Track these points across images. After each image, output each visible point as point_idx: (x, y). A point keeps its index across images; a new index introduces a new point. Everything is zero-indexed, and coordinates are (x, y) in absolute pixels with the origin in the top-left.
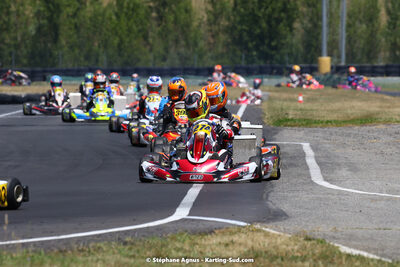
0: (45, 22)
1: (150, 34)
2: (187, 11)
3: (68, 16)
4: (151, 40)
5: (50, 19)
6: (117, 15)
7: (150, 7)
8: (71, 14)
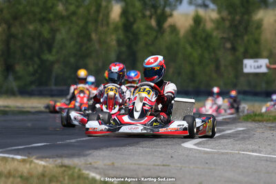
0: (124, 49)
1: (223, 62)
2: (257, 42)
3: (146, 44)
4: (222, 68)
5: (129, 47)
6: (191, 45)
7: (223, 38)
8: (149, 42)
